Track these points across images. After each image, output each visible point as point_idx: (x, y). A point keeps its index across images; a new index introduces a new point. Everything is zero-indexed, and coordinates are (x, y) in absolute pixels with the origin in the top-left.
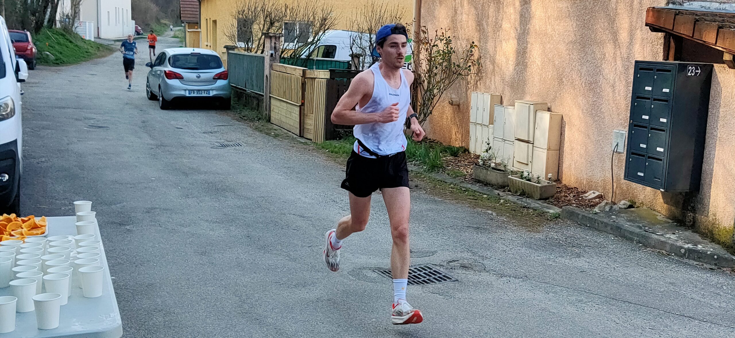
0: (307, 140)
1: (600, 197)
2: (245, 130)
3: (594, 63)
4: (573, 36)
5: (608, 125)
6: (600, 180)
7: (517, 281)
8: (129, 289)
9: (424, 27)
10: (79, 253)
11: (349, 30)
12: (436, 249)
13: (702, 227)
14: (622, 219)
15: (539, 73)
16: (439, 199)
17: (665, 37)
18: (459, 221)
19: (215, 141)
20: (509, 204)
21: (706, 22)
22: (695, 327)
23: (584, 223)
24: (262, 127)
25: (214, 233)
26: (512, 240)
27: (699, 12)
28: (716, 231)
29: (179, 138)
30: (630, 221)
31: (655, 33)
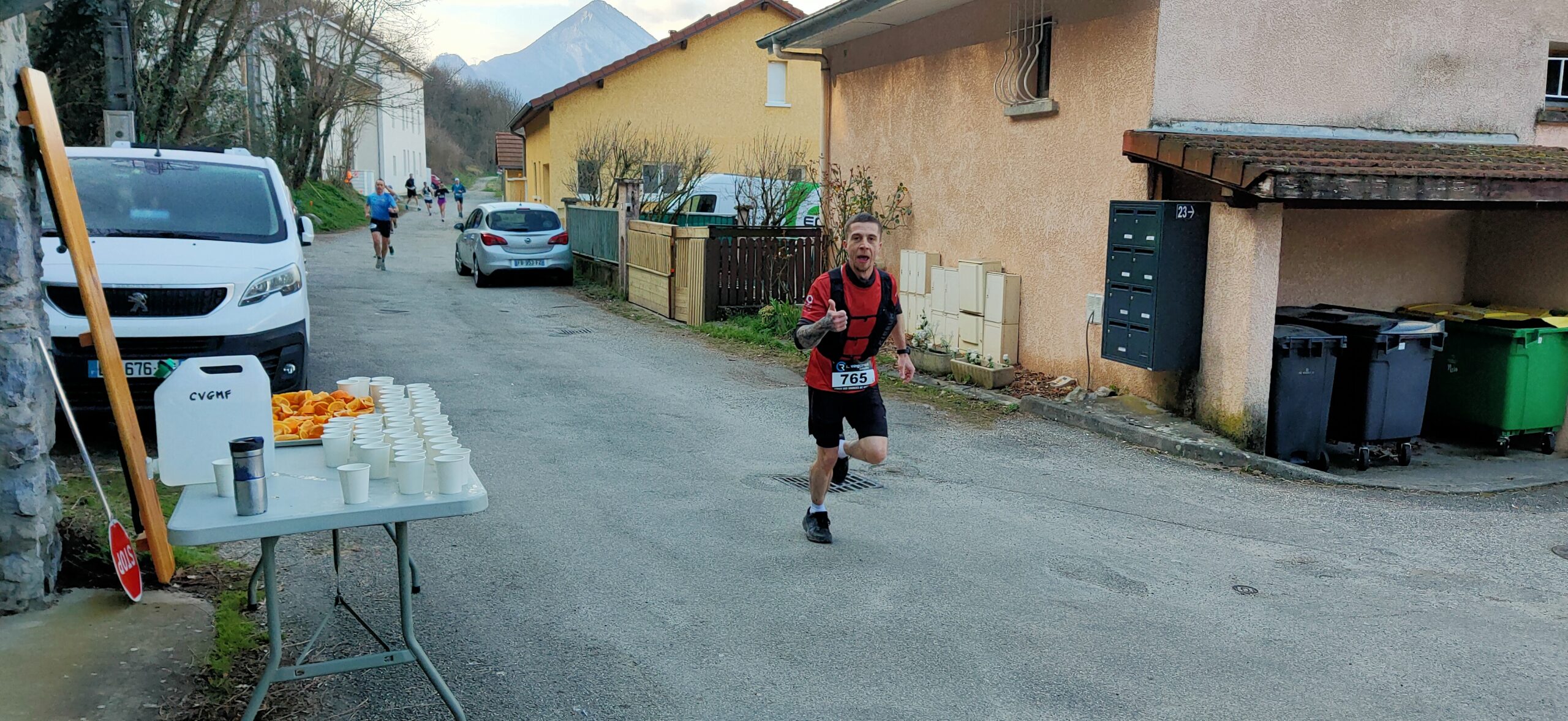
0: (680, 323)
1: (1073, 384)
13: (1204, 416)
14: (1100, 409)
17: (1149, 170)
19: (555, 327)
20: (952, 396)
21: (1199, 148)
23: (1051, 416)
24: (617, 307)
27: (1189, 137)
28: (1222, 422)
30: (1110, 412)
31: (1136, 164)
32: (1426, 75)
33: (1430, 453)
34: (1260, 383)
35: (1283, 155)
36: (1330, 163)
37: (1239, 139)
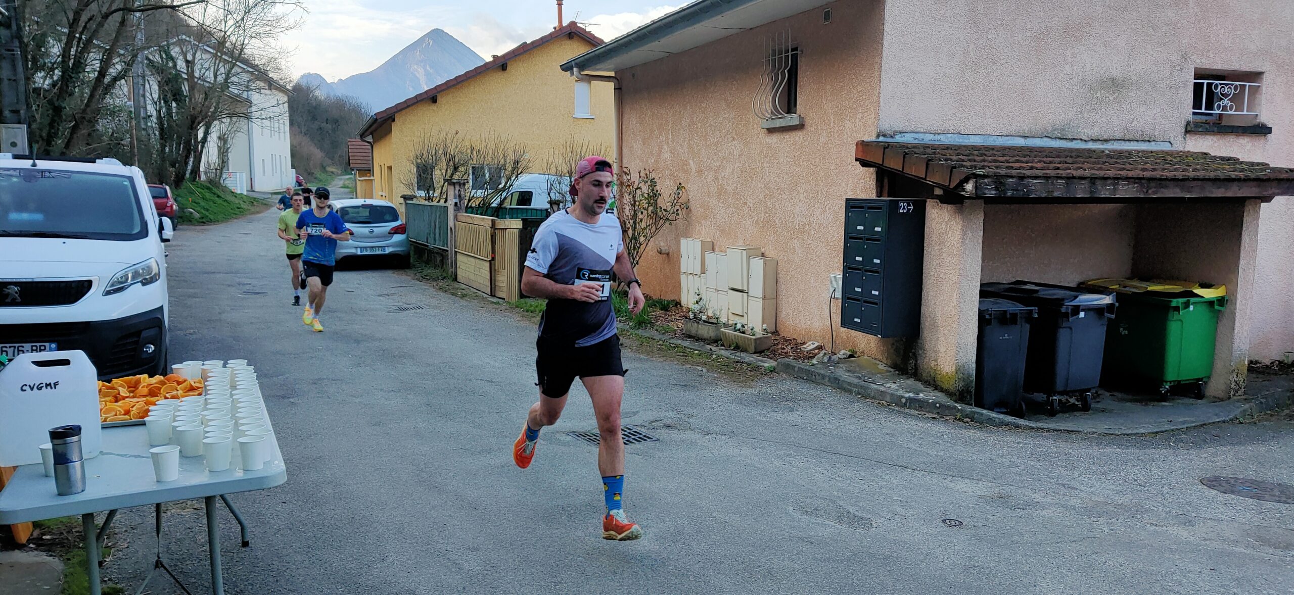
0: (499, 299)
1: (820, 348)
6: (819, 329)
11: (546, 173)
12: (638, 409)
14: (841, 369)
17: (876, 173)
18: (665, 380)
21: (916, 155)
23: (801, 375)
26: (721, 396)
27: (909, 146)
28: (938, 378)
30: (848, 371)
31: (867, 168)
32: (1098, 95)
33: (1107, 400)
34: (968, 347)
35: (984, 161)
36: (1021, 167)
37: (948, 147)
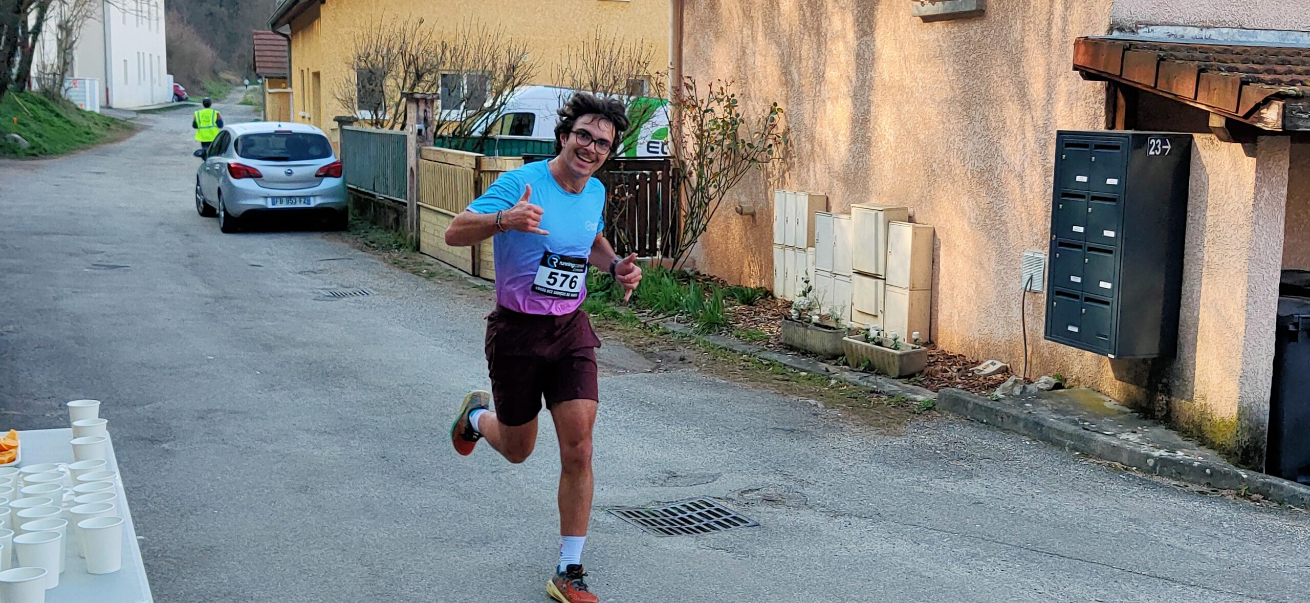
0: (486, 281)
1: (1005, 371)
2: (374, 265)
3: (987, 136)
4: (948, 90)
5: (1013, 244)
6: (1003, 341)
7: (863, 522)
8: (169, 557)
9: (688, 77)
10: (78, 494)
11: (558, 85)
12: (719, 470)
13: (1182, 419)
14: (1044, 408)
15: (891, 156)
16: (723, 381)
17: (1107, 90)
18: (758, 420)
19: (322, 287)
20: (845, 387)
21: (1178, 61)
22: (1176, 595)
23: (978, 417)
24: (405, 260)
25: (321, 452)
26: (852, 450)
27: (1164, 47)
28: (1207, 427)
29: (256, 284)
30: (1056, 411)
31: (1091, 83)
34: (1259, 377)
35: (1292, 72)
37: (1228, 50)
